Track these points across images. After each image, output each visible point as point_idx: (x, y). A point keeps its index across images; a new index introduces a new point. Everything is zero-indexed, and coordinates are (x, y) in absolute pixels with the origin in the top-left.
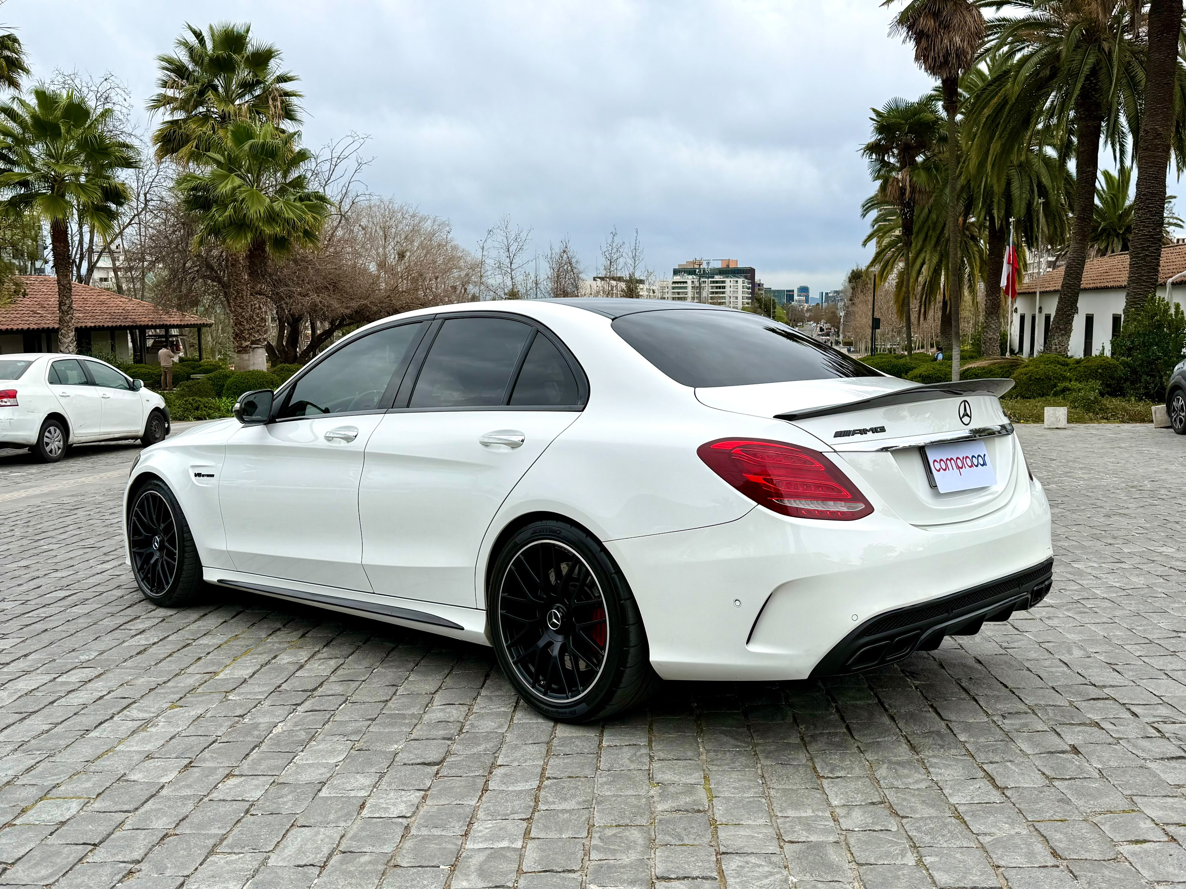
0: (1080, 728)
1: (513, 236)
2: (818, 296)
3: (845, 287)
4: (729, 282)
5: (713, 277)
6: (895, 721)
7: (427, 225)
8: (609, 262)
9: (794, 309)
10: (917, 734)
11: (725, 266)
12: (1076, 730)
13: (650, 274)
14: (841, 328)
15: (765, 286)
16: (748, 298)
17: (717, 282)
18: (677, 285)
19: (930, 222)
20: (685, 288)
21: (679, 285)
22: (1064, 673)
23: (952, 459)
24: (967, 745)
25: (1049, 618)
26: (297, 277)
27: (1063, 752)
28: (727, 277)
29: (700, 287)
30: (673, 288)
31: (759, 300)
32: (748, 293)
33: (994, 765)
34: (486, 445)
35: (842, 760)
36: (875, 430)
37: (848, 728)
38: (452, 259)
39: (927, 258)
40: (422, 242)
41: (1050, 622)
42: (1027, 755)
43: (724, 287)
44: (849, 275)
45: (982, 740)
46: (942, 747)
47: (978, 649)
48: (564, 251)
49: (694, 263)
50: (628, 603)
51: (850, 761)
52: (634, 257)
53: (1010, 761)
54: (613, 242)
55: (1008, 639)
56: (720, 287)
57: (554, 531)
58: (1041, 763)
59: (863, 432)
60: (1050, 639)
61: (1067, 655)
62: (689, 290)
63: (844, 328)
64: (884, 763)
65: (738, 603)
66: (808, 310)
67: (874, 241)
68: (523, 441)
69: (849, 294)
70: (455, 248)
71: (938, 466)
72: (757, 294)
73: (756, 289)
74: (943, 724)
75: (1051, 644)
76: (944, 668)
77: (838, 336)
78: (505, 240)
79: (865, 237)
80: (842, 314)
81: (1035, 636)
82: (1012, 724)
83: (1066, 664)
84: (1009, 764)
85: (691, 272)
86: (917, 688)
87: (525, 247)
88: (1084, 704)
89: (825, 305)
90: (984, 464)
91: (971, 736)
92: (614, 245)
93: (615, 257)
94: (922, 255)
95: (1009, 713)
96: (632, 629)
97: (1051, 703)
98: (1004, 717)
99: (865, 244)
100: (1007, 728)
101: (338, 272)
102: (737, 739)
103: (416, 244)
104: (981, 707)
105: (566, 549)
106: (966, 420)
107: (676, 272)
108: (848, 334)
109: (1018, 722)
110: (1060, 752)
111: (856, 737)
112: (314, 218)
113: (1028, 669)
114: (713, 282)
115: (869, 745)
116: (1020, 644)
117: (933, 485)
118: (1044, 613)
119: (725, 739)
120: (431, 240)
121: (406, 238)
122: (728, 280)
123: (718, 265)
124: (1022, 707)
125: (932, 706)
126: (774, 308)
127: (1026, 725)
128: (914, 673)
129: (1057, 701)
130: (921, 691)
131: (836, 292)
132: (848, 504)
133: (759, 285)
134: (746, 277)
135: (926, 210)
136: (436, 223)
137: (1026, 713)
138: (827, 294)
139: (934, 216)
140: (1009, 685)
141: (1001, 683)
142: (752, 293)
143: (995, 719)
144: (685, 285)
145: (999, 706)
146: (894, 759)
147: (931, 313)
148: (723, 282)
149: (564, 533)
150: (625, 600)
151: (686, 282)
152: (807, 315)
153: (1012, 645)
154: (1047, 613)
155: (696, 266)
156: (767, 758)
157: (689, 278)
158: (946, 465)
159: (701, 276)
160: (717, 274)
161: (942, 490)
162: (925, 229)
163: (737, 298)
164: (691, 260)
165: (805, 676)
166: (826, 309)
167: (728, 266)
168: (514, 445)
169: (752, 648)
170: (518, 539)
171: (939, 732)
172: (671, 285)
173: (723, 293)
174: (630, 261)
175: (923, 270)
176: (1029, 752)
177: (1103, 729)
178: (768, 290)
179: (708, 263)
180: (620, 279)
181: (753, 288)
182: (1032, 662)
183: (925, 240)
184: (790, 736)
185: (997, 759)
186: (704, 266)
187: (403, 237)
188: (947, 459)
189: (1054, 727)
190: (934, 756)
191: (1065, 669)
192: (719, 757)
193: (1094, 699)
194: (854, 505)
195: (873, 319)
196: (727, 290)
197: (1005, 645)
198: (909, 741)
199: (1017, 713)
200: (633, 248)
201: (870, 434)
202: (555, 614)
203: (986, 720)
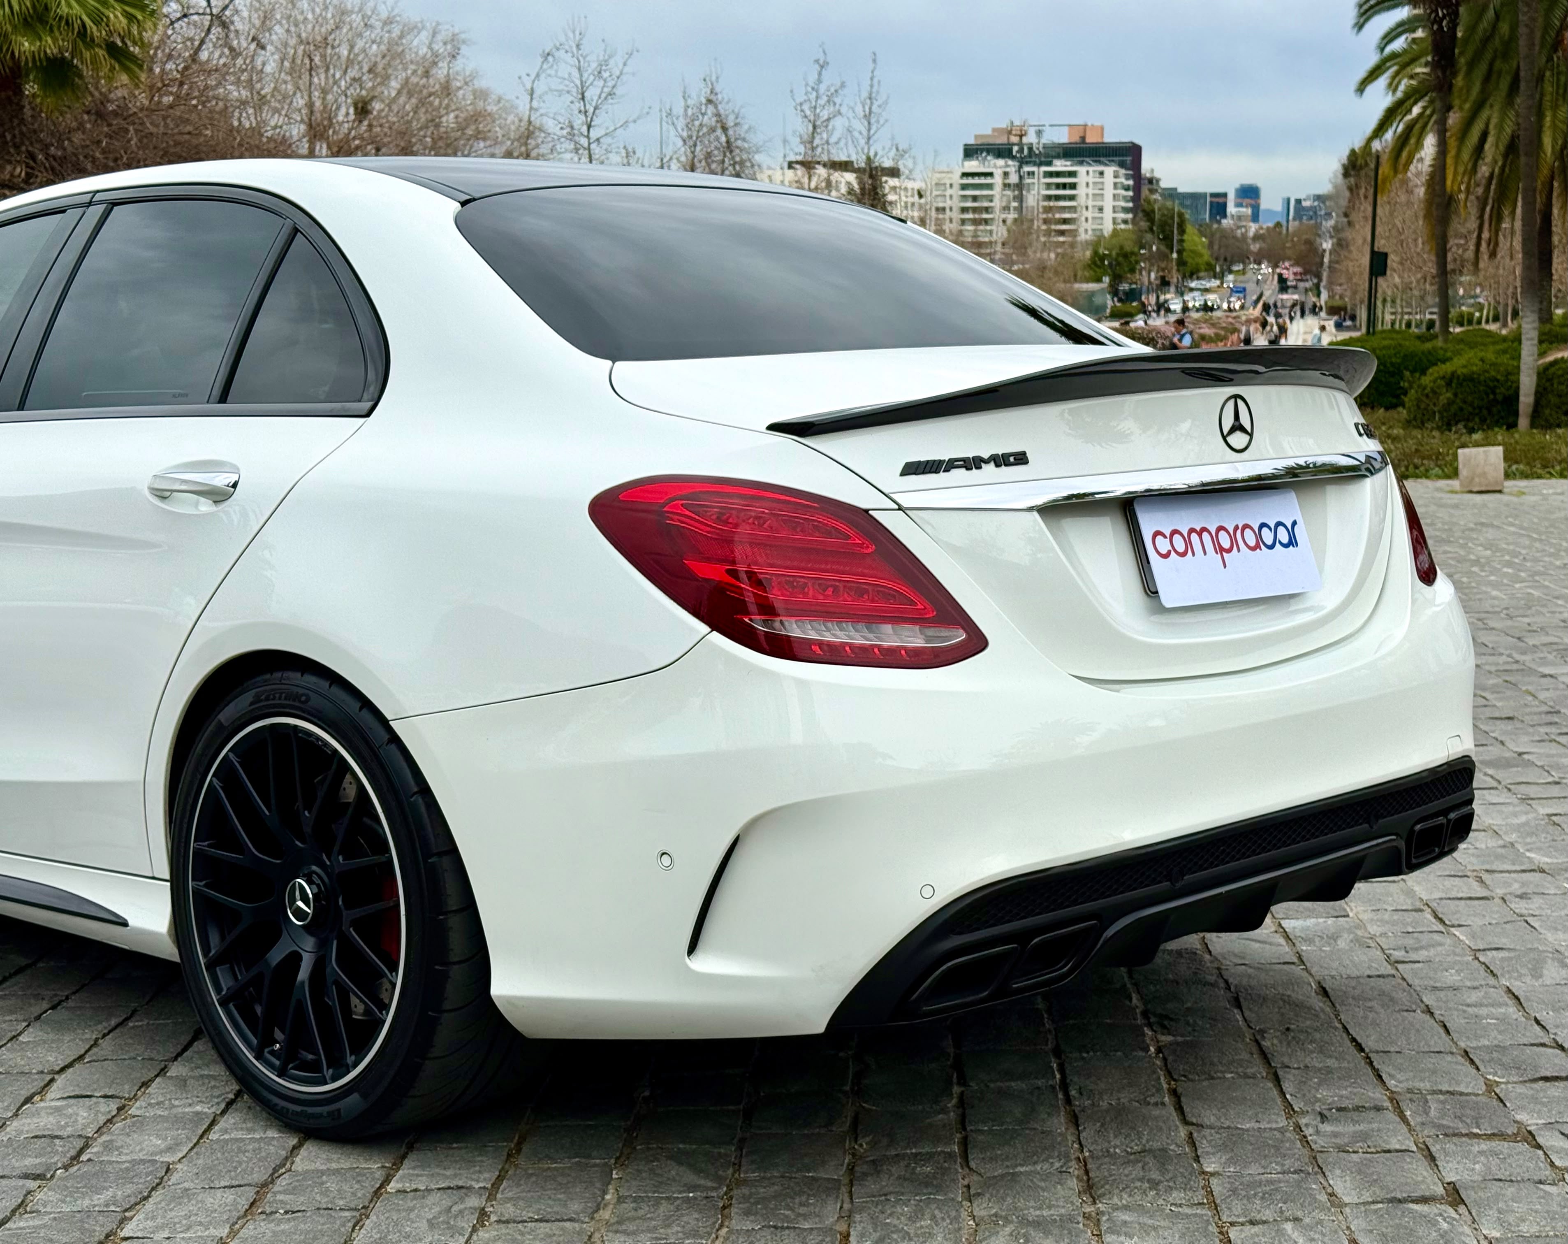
0: (1484, 1146)
1: (594, 65)
2: (1278, 207)
3: (1336, 187)
4: (1085, 174)
5: (1049, 164)
6: (1077, 1126)
7: (419, 45)
8: (811, 128)
9: (1226, 236)
10: (1114, 1156)
11: (1076, 139)
12: (1476, 1149)
13: (901, 153)
14: (1325, 275)
15: (1164, 184)
16: (1126, 210)
17: (1058, 174)
18: (970, 181)
19: (1497, 41)
20: (990, 186)
21: (976, 181)
22: (1503, 1020)
23: (1204, 529)
24: (1214, 1182)
25: (1521, 897)
26: (103, 152)
27: (1424, 1200)
28: (1081, 163)
29: (1020, 186)
30: (964, 187)
31: (1149, 215)
32: (1125, 199)
33: (1256, 1229)
34: (162, 495)
35: (913, 1218)
36: (1000, 461)
37: (965, 1144)
38: (476, 117)
39: (1494, 121)
40: (407, 80)
41: (1520, 906)
42: (1341, 1205)
43: (1073, 186)
44: (1345, 160)
45: (1254, 1169)
46: (1154, 1184)
47: (1335, 965)
48: (710, 101)
49: (1010, 132)
50: (446, 861)
51: (933, 1218)
52: (868, 117)
53: (1296, 1219)
54: (819, 81)
55: (1409, 941)
56: (1064, 186)
57: (296, 697)
58: (1363, 1225)
59: (973, 463)
60: (1503, 942)
61: (1528, 979)
62: (997, 191)
63: (1329, 277)
64: (1007, 1221)
65: (666, 860)
66: (1257, 237)
67: (1382, 82)
68: (235, 485)
69: (1344, 202)
70: (481, 95)
71: (1163, 545)
72: (1148, 201)
73: (1145, 191)
74: (1183, 1132)
75: (1501, 954)
76: (1239, 1006)
77: (1319, 295)
78: (576, 74)
79: (1362, 74)
80: (1327, 245)
81: (1473, 936)
82: (1335, 1135)
83: (1517, 998)
84: (1288, 1227)
85: (1002, 152)
86: (1159, 1050)
87: (618, 91)
88: (1521, 1089)
89: (1293, 225)
90: (1292, 542)
91: (1230, 1161)
92: (822, 88)
93: (825, 115)
94: (1485, 114)
95: (1339, 1109)
96: (455, 922)
97: (1445, 1087)
98: (1323, 1117)
99: (1361, 88)
100: (1319, 1143)
101: (195, 142)
102: (698, 1171)
103: (395, 84)
104: (1283, 1094)
105: (319, 738)
106: (1238, 440)
107: (970, 152)
108: (1338, 289)
109: (1351, 1128)
110: (1416, 1201)
111: (973, 1165)
112: (131, 18)
113: (1429, 1011)
114: (1050, 174)
115: (991, 1183)
116: (1432, 952)
117: (1151, 591)
118: (1516, 886)
119: (674, 1170)
120: (427, 74)
121: (370, 71)
122: (1081, 170)
123: (1062, 137)
124: (1378, 1095)
125: (1174, 1093)
126: (1182, 231)
127: (1364, 1137)
128: (1167, 1017)
129: (1458, 1083)
130: (1165, 1059)
131: (1318, 198)
132: (931, 632)
133: (1150, 181)
134: (1122, 165)
135: (1491, 14)
136: (439, 37)
137: (1378, 1109)
138: (1298, 201)
139: (1504, 28)
140: (1369, 1043)
141: (1354, 1040)
142: (1136, 199)
143: (1303, 1121)
144: (988, 180)
145: (1322, 1093)
146: (1033, 1214)
147: (1504, 244)
148: (1072, 174)
149: (315, 701)
150: (440, 854)
151: (991, 174)
152: (1255, 247)
153: (1413, 956)
154: (1523, 884)
155: (1014, 139)
156: (747, 1213)
157: (997, 166)
158: (1188, 543)
159: (1022, 162)
160: (1058, 157)
161: (1168, 599)
162: (1488, 56)
163: (1101, 209)
164: (1004, 124)
165: (818, 1025)
166: (1295, 234)
167: (1083, 138)
168: (219, 496)
169: (702, 963)
170: (227, 714)
171: (1164, 1150)
172: (957, 180)
173: (1072, 198)
174: (859, 126)
175: (1487, 146)
176: (1346, 1200)
177: (1539, 1147)
178: (1171, 194)
179: (1039, 133)
180: (845, 166)
181: (1137, 189)
182: (1442, 994)
183: (1487, 79)
184: (823, 1163)
185: (1268, 1214)
186: (1031, 138)
187: (365, 69)
188: (1192, 531)
189: (1429, 1142)
190: (1126, 1208)
191: (1512, 1010)
192: (641, 1213)
193: (1546, 1079)
194: (944, 632)
195: (1373, 253)
196: (1081, 191)
197: (1399, 955)
198: (1087, 1172)
199: (1357, 1109)
200: (865, 94)
201: (989, 469)
202: (301, 887)
203: (1282, 1122)
